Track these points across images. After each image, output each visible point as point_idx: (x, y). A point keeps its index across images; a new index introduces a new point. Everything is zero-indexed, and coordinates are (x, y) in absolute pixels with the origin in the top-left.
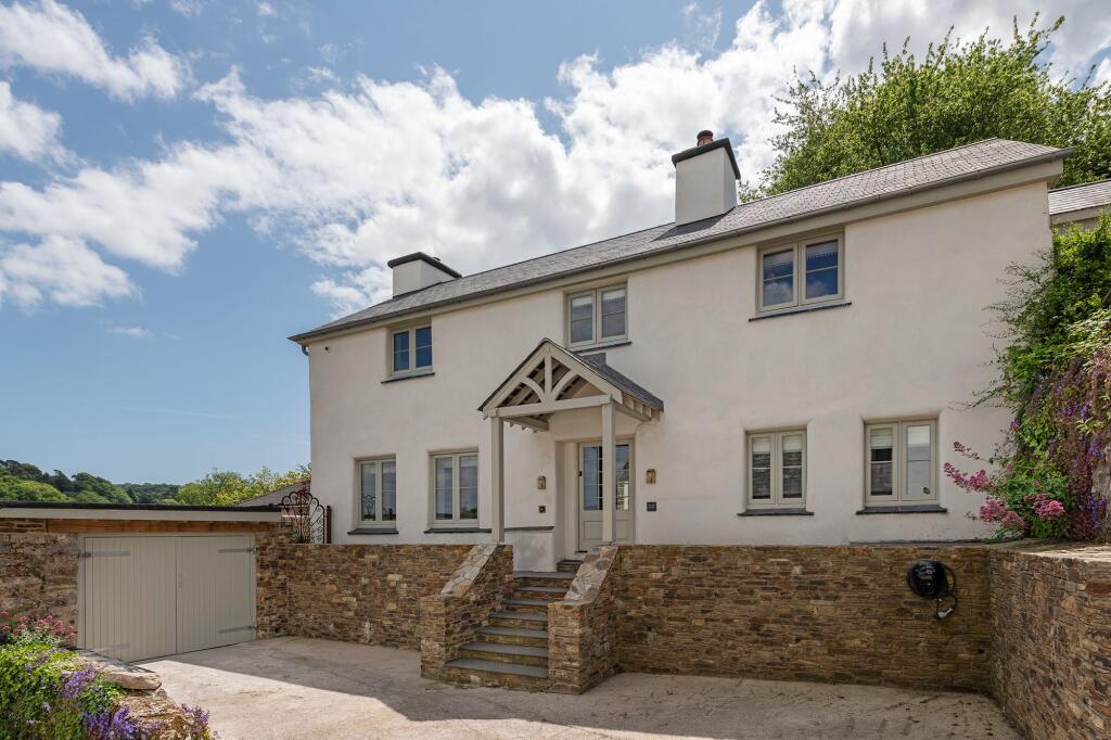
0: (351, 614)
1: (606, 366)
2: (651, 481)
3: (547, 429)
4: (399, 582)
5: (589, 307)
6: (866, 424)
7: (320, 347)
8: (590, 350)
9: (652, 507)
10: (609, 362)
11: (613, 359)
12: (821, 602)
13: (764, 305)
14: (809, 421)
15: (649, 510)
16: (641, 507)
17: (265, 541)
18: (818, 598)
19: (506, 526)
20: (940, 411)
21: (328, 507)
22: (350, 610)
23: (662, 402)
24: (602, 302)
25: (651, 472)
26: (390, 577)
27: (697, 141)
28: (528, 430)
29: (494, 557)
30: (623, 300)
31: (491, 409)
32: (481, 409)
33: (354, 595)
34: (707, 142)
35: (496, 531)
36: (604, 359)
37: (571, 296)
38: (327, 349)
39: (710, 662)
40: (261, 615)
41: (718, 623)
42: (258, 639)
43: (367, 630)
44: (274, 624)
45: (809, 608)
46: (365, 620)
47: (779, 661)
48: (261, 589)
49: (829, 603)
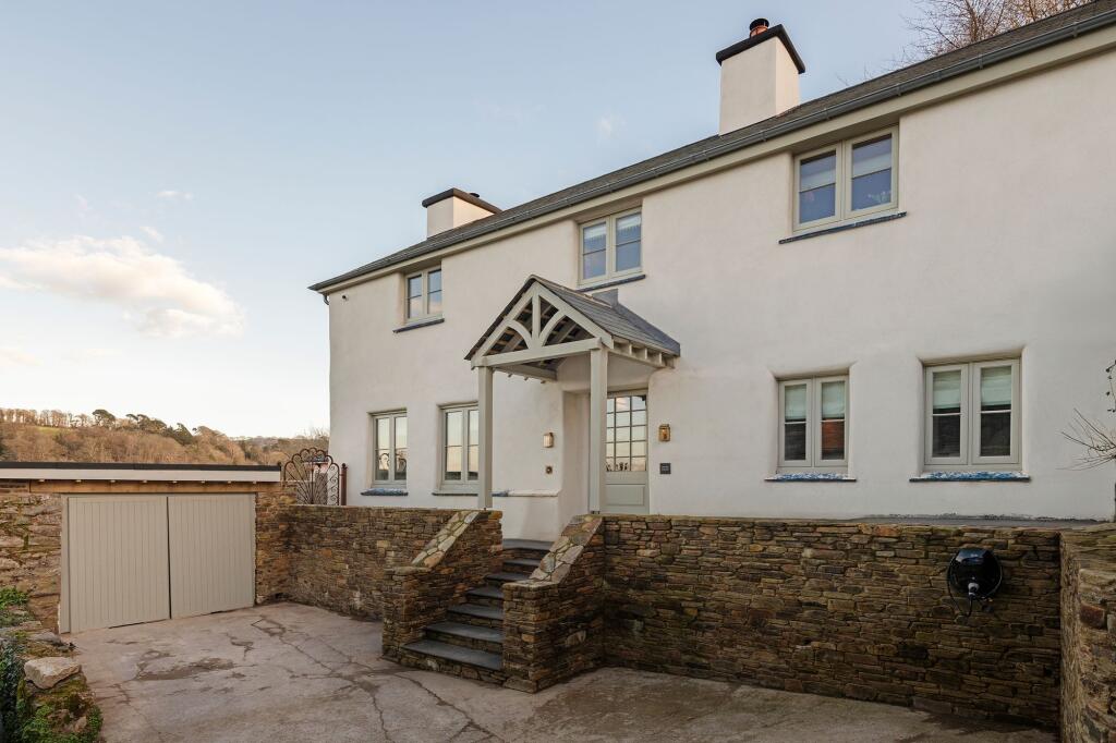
0: (344, 582)
1: (618, 304)
2: (665, 438)
3: (555, 379)
4: (387, 550)
5: (603, 238)
6: (925, 365)
7: (338, 297)
8: (601, 287)
9: (665, 469)
10: (622, 299)
11: (627, 296)
12: (835, 595)
13: (801, 222)
14: (851, 364)
15: (662, 472)
16: (654, 469)
17: (265, 501)
18: (833, 589)
19: (495, 490)
20: (1022, 349)
21: (344, 465)
22: (342, 577)
23: (678, 345)
24: (617, 231)
25: (665, 428)
26: (379, 544)
27: (749, 31)
28: (534, 382)
29: (474, 526)
30: (638, 229)
31: (479, 358)
32: (469, 357)
33: (346, 562)
34: (762, 30)
35: (482, 494)
36: (616, 296)
37: (584, 226)
38: (344, 297)
39: (704, 661)
40: (259, 580)
41: (712, 614)
42: (256, 604)
43: (357, 600)
44: (273, 589)
45: (822, 601)
46: (356, 589)
47: (785, 666)
48: (260, 552)
49: (847, 596)
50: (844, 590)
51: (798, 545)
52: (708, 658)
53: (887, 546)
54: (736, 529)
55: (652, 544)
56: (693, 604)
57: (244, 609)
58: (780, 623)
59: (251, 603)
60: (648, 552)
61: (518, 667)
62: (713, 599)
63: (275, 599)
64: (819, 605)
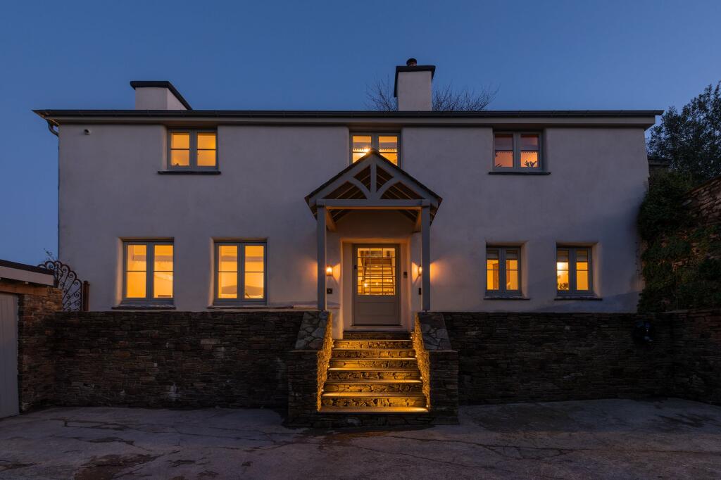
4: (215, 347)
6: (557, 247)
12: (582, 348)
14: (526, 241)
17: (30, 305)
21: (85, 282)
22: (147, 375)
26: (204, 342)
32: (308, 197)
33: (155, 360)
37: (353, 133)
38: (87, 131)
39: (512, 393)
40: (25, 386)
41: (517, 366)
42: (21, 412)
43: (172, 393)
44: (38, 396)
45: (575, 352)
46: (171, 384)
47: (557, 388)
48: (25, 357)
49: (588, 348)
50: (586, 346)
51: (563, 324)
52: (514, 391)
53: (606, 322)
54: (530, 317)
55: (477, 328)
56: (504, 361)
57: (10, 417)
58: (554, 366)
59: (16, 411)
60: (474, 333)
61: (443, 408)
62: (516, 357)
63: (39, 406)
64: (574, 354)
